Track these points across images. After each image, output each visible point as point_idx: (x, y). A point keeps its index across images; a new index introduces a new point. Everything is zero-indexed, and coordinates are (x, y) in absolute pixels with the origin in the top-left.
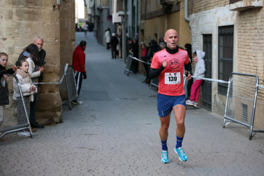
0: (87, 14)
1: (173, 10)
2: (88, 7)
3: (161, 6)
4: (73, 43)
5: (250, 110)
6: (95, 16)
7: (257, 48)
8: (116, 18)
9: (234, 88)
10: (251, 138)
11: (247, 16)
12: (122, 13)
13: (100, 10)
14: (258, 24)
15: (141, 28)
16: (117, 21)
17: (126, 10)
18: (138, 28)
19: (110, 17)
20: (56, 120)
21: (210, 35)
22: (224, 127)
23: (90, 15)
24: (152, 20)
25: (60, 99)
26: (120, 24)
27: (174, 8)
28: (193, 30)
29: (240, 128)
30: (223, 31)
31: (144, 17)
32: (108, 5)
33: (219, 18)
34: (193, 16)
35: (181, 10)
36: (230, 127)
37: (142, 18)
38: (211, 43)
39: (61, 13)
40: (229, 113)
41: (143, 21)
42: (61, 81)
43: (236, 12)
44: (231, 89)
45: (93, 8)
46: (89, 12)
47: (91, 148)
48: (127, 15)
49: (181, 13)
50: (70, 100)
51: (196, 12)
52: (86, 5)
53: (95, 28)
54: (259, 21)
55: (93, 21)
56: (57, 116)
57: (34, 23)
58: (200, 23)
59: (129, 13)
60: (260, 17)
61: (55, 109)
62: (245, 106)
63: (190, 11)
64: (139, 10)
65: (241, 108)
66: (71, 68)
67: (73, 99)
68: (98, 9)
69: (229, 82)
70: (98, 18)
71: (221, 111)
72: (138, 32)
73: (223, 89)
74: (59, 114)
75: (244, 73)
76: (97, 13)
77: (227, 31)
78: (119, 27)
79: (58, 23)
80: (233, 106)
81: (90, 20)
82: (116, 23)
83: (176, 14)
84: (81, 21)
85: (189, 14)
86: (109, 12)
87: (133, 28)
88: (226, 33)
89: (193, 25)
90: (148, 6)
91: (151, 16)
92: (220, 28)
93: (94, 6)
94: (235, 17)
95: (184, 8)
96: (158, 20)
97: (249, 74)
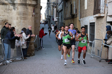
0: (45, 18)
1: (75, 17)
2: (46, 15)
3: (71, 16)
4: (39, 28)
5: (100, 52)
6: (48, 19)
7: (103, 30)
8: (55, 19)
9: (95, 44)
10: (100, 61)
11: (99, 19)
12: (57, 18)
13: (50, 17)
14: (103, 22)
15: (64, 23)
16: (56, 21)
17: (59, 17)
18: (63, 23)
19: (53, 19)
20: (32, 54)
21: (87, 26)
22: (91, 58)
23: (47, 18)
24: (67, 20)
25: (34, 47)
26: (57, 21)
27: (75, 16)
28: (81, 24)
29: (97, 58)
30: (91, 24)
31: (65, 19)
32: (53, 15)
33: (90, 20)
34: (81, 19)
35: (77, 17)
36: (93, 58)
37: (64, 20)
38: (87, 28)
39: (35, 18)
40: (93, 53)
41: (65, 21)
42: (34, 41)
43: (96, 18)
44: (94, 44)
45: (48, 16)
46: (46, 17)
47: (44, 64)
48: (59, 19)
49: (77, 18)
50: (38, 48)
51: (82, 18)
52: (45, 15)
53: (48, 23)
54: (103, 21)
55: (48, 20)
56: (33, 53)
57: (26, 21)
58: (84, 21)
59: (60, 18)
60: (104, 20)
61: (32, 51)
62: (99, 50)
63: (80, 17)
64: (63, 17)
65: (97, 51)
66: (38, 37)
67: (39, 47)
68: (49, 16)
69: (93, 42)
70: (49, 19)
71: (90, 52)
72: (63, 24)
73: (91, 44)
74: (33, 52)
75: (98, 39)
76: (49, 18)
77: (93, 24)
78: (57, 22)
79: (34, 21)
80: (94, 50)
81: (47, 20)
82: (55, 21)
83: (76, 18)
84: (43, 20)
85: (80, 19)
86: (53, 17)
87: (61, 23)
88: (92, 25)
89: (81, 22)
90: (66, 15)
91: (67, 19)
92: (90, 23)
93: (48, 15)
94: (95, 20)
95: (78, 16)
96: (69, 21)
97: (100, 39)
